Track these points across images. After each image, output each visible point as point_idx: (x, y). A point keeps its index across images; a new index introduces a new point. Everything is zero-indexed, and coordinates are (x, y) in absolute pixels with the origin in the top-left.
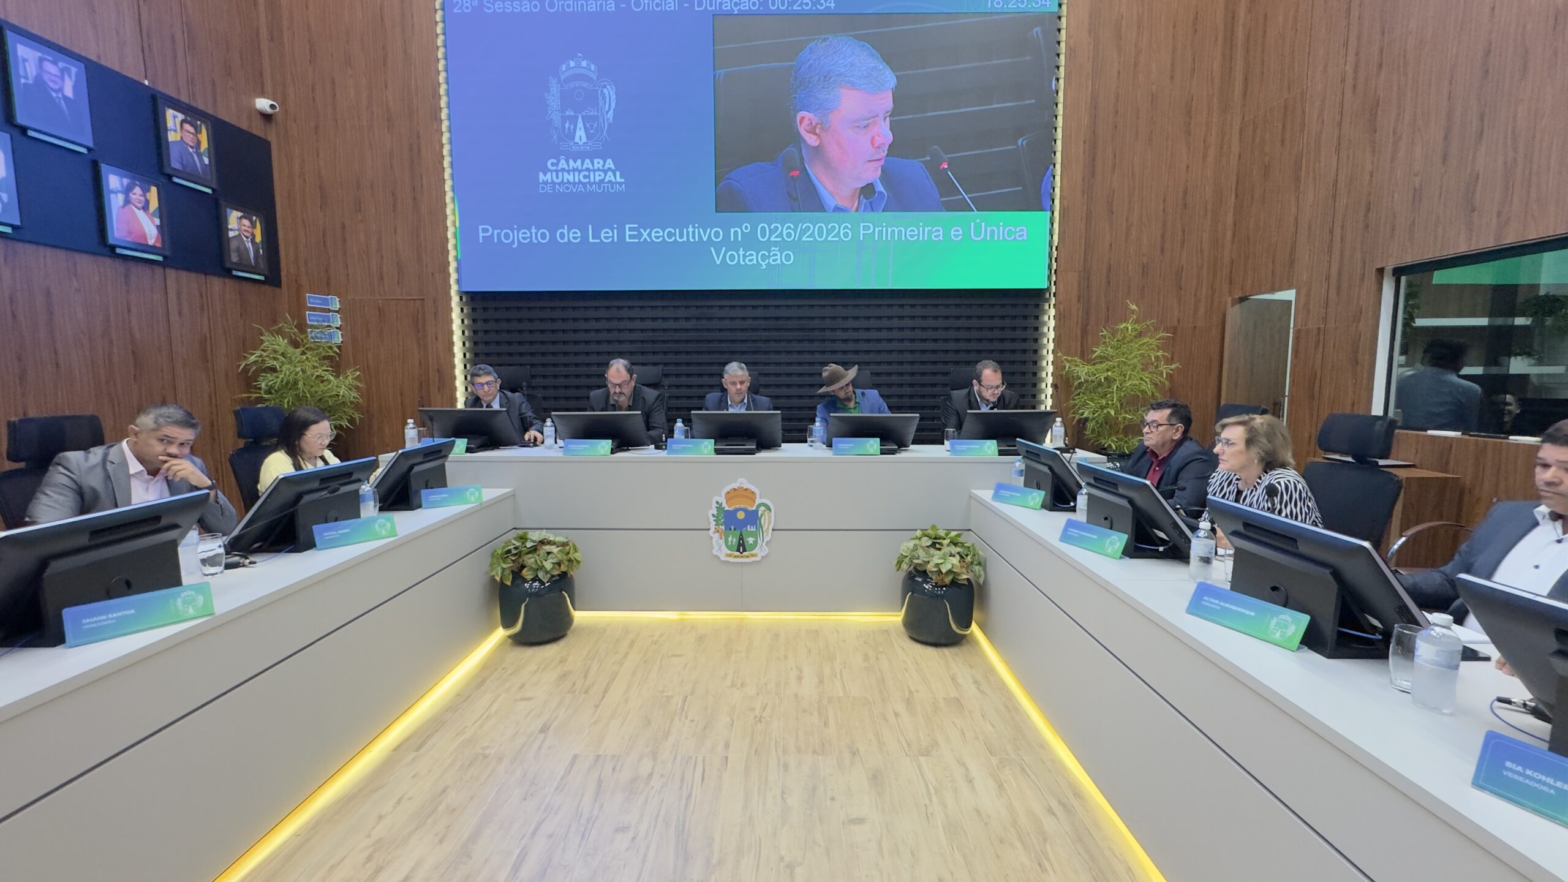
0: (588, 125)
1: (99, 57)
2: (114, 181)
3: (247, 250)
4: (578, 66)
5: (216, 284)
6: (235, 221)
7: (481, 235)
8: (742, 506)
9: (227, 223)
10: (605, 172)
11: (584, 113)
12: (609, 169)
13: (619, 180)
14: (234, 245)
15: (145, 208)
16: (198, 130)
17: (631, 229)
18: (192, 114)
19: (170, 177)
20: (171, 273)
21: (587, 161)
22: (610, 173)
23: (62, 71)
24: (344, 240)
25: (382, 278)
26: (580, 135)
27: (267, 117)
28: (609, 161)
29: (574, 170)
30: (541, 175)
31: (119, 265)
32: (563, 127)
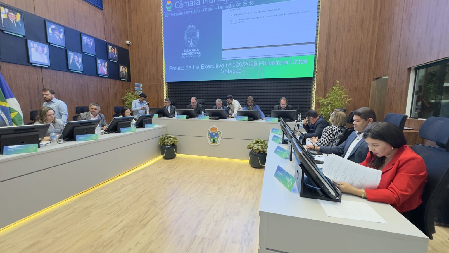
0: (193, 41)
1: (97, 37)
2: (99, 61)
3: (124, 74)
4: (191, 27)
5: (118, 81)
6: (122, 68)
7: (170, 69)
8: (214, 132)
9: (120, 69)
10: (197, 52)
11: (192, 38)
12: (198, 51)
13: (200, 54)
14: (121, 73)
15: (105, 66)
16: (115, 49)
17: (202, 66)
18: (114, 46)
19: (109, 60)
20: (109, 79)
21: (193, 49)
22: (198, 52)
23: (91, 40)
24: (143, 71)
25: (150, 79)
26: (191, 43)
27: (128, 45)
28: (198, 49)
29: (190, 52)
30: (183, 54)
31: (100, 78)
32: (188, 41)
